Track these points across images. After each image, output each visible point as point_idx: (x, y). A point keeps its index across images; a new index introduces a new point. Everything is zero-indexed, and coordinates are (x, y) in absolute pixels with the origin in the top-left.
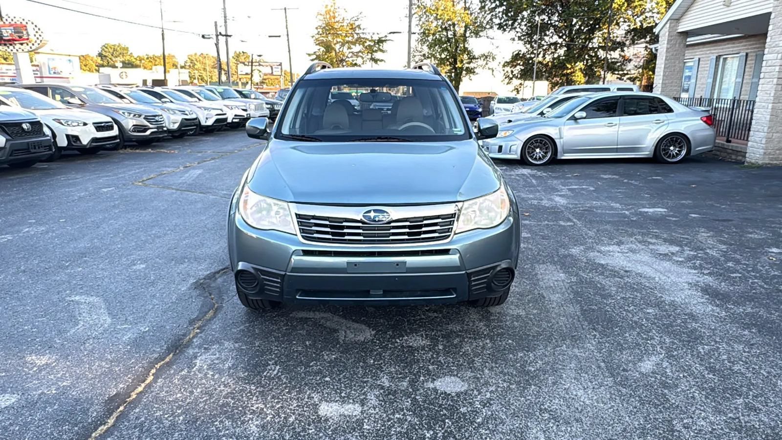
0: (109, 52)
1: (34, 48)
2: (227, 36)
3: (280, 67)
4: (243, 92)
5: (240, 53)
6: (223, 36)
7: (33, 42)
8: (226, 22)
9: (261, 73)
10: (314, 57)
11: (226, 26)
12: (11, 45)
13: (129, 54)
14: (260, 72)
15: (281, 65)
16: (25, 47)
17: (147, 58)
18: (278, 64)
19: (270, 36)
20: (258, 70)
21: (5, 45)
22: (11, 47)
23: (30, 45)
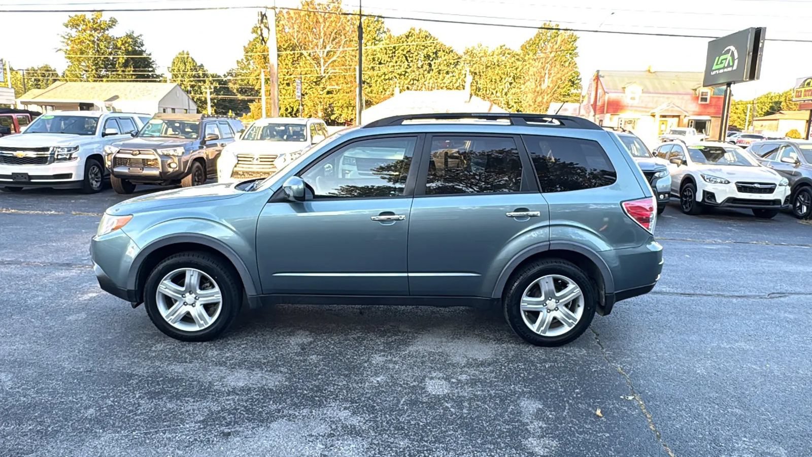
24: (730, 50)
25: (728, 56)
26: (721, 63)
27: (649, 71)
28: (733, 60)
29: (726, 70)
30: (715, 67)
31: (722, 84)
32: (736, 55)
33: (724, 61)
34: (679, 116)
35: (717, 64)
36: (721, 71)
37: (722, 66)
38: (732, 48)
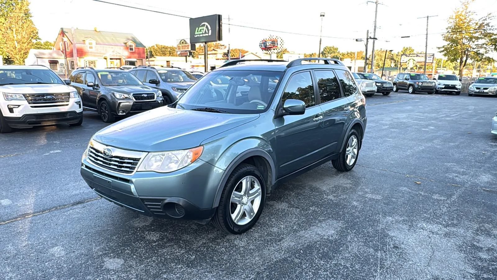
0: (327, 51)
1: (279, 51)
2: (374, 38)
3: (432, 57)
4: (365, 75)
5: (407, 48)
6: (372, 39)
7: (279, 48)
8: (375, 30)
9: (414, 62)
10: (443, 49)
11: (375, 32)
12: (270, 50)
13: (337, 52)
14: (414, 60)
15: (433, 55)
16: (276, 51)
17: (347, 54)
18: (431, 55)
19: (402, 37)
20: (413, 59)
21: (267, 50)
22: (270, 51)
23: (278, 49)
24: (205, 25)
25: (205, 28)
26: (200, 31)
27: (96, 31)
28: (208, 30)
29: (204, 35)
30: (196, 33)
31: (202, 42)
32: (210, 28)
33: (202, 30)
34: (120, 59)
35: (198, 32)
36: (201, 35)
37: (201, 33)
38: (206, 24)
